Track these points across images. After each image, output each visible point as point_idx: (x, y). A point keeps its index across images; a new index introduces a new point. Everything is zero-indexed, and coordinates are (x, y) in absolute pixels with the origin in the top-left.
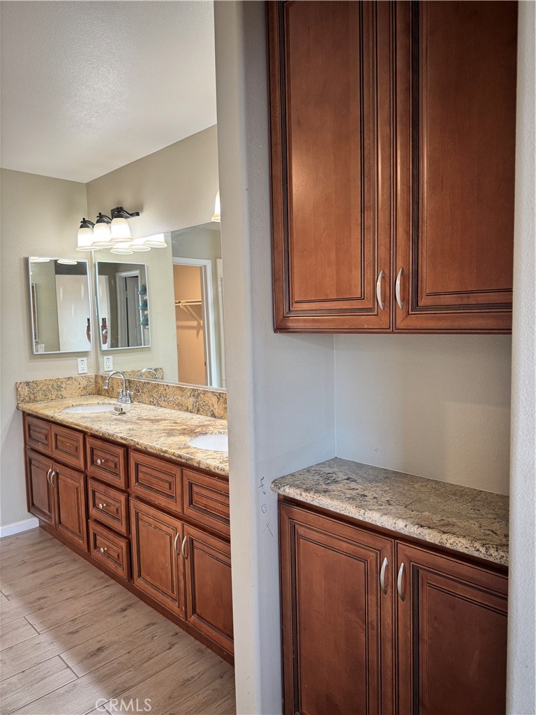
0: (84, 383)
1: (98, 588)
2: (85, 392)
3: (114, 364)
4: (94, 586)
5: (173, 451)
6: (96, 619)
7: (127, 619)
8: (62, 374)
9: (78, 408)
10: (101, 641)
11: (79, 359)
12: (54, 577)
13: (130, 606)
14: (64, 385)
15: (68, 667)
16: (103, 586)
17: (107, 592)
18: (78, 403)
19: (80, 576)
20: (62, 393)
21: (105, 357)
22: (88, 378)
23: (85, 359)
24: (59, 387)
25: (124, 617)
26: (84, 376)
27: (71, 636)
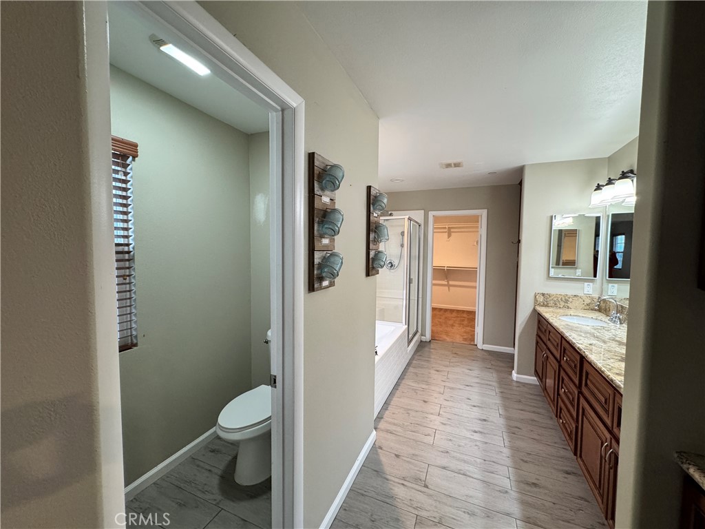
0: (588, 301)
1: (556, 445)
2: (588, 307)
3: (618, 290)
4: (555, 443)
5: (609, 374)
6: (544, 464)
7: (566, 480)
8: (570, 292)
9: (575, 317)
10: (538, 480)
11: (586, 284)
12: (533, 420)
13: (574, 474)
14: (570, 300)
15: (509, 478)
16: (562, 446)
17: (562, 453)
18: (576, 314)
19: (550, 430)
20: (568, 305)
21: (610, 285)
22: (592, 299)
23: (591, 284)
24: (566, 301)
25: (566, 478)
26: (589, 296)
27: (521, 462)
